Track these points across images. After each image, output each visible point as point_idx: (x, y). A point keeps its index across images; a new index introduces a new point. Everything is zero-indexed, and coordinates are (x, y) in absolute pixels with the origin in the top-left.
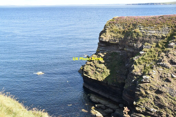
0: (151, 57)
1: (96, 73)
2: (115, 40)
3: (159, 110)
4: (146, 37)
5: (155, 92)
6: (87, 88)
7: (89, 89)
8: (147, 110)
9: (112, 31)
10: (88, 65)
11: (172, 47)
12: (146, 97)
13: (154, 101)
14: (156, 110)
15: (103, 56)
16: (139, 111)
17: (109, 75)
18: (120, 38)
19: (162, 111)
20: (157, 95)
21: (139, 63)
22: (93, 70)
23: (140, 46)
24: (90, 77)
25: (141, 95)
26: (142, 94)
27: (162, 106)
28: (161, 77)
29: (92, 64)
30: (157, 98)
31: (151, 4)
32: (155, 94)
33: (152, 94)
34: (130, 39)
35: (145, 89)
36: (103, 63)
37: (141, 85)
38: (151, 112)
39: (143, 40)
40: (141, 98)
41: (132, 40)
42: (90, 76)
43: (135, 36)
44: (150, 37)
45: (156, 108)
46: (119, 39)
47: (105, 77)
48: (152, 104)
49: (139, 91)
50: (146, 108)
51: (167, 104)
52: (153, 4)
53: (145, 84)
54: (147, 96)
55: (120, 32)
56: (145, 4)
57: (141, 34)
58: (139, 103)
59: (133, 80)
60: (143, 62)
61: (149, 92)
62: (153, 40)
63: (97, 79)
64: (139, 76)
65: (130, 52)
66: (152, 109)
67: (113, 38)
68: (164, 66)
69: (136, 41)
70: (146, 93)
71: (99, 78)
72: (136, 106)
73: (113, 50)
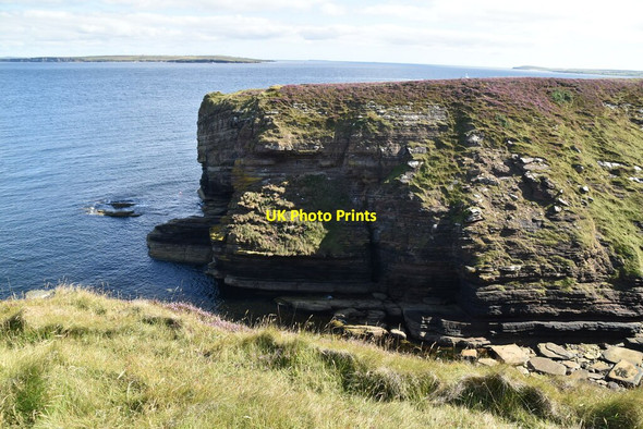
0: (446, 170)
1: (284, 239)
2: (310, 144)
3: (524, 265)
4: (404, 130)
5: (501, 235)
6: (251, 289)
7: (257, 290)
8: (503, 272)
9: (294, 123)
10: (244, 223)
11: (476, 144)
12: (489, 248)
13: (507, 251)
14: (520, 267)
15: (282, 190)
16: (490, 280)
17: (327, 235)
18: (325, 137)
19: (531, 263)
20: (506, 239)
21: (427, 187)
22: (270, 234)
23: (397, 151)
24: (270, 254)
25: (478, 248)
26: (480, 246)
27: (526, 256)
28: (494, 204)
29: (258, 218)
30: (509, 243)
31: (49, 60)
32: (501, 239)
33: (496, 239)
34: (363, 138)
35: (480, 235)
36: (293, 209)
37: (470, 228)
38: (513, 272)
39: (399, 136)
40: (480, 255)
41: (372, 140)
42: (269, 251)
43: (373, 128)
44: (412, 129)
45: (519, 263)
46: (321, 139)
47: (317, 242)
48: (506, 259)
49: (470, 241)
50: (499, 270)
51: (534, 250)
52: (55, 59)
53: (477, 224)
54: (489, 246)
55: (318, 124)
56: (32, 60)
57: (387, 123)
58: (483, 266)
59: (435, 226)
60: (434, 182)
61: (490, 237)
62: (424, 134)
63: (298, 252)
64: (443, 213)
65: (370, 169)
66: (513, 268)
67: (302, 141)
68: (487, 182)
69: (382, 140)
70: (487, 241)
71: (301, 249)
72: (478, 273)
73: (304, 171)
